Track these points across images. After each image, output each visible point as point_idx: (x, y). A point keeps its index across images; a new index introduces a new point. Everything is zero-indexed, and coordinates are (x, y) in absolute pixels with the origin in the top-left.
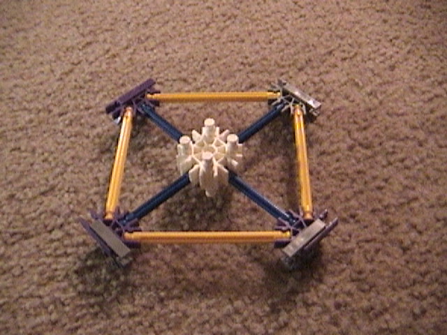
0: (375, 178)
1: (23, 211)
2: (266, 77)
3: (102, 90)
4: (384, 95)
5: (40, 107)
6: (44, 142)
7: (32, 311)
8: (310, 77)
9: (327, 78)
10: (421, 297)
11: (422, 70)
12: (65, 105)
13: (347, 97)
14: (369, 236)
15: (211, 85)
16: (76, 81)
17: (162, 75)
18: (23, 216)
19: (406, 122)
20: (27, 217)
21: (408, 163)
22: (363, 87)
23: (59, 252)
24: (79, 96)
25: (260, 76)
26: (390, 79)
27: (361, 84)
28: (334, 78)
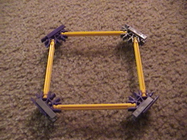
0: (161, 50)
1: (5, 58)
2: (115, 5)
3: (43, 8)
4: (167, 15)
5: (15, 14)
6: (16, 30)
7: (6, 101)
8: (135, 5)
9: (142, 6)
10: (179, 103)
11: (185, 5)
12: (26, 14)
13: (151, 15)
14: (157, 75)
15: (91, 7)
16: (31, 4)
17: (69, 3)
18: (5, 60)
19: (177, 27)
20: (6, 61)
21: (176, 44)
22: (158, 11)
23: (19, 76)
24: (32, 10)
25: (113, 5)
26: (170, 8)
27: (157, 9)
28: (145, 6)
